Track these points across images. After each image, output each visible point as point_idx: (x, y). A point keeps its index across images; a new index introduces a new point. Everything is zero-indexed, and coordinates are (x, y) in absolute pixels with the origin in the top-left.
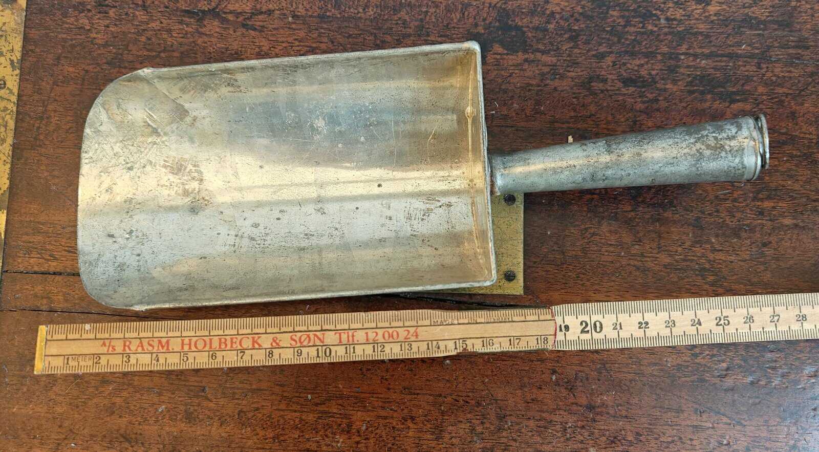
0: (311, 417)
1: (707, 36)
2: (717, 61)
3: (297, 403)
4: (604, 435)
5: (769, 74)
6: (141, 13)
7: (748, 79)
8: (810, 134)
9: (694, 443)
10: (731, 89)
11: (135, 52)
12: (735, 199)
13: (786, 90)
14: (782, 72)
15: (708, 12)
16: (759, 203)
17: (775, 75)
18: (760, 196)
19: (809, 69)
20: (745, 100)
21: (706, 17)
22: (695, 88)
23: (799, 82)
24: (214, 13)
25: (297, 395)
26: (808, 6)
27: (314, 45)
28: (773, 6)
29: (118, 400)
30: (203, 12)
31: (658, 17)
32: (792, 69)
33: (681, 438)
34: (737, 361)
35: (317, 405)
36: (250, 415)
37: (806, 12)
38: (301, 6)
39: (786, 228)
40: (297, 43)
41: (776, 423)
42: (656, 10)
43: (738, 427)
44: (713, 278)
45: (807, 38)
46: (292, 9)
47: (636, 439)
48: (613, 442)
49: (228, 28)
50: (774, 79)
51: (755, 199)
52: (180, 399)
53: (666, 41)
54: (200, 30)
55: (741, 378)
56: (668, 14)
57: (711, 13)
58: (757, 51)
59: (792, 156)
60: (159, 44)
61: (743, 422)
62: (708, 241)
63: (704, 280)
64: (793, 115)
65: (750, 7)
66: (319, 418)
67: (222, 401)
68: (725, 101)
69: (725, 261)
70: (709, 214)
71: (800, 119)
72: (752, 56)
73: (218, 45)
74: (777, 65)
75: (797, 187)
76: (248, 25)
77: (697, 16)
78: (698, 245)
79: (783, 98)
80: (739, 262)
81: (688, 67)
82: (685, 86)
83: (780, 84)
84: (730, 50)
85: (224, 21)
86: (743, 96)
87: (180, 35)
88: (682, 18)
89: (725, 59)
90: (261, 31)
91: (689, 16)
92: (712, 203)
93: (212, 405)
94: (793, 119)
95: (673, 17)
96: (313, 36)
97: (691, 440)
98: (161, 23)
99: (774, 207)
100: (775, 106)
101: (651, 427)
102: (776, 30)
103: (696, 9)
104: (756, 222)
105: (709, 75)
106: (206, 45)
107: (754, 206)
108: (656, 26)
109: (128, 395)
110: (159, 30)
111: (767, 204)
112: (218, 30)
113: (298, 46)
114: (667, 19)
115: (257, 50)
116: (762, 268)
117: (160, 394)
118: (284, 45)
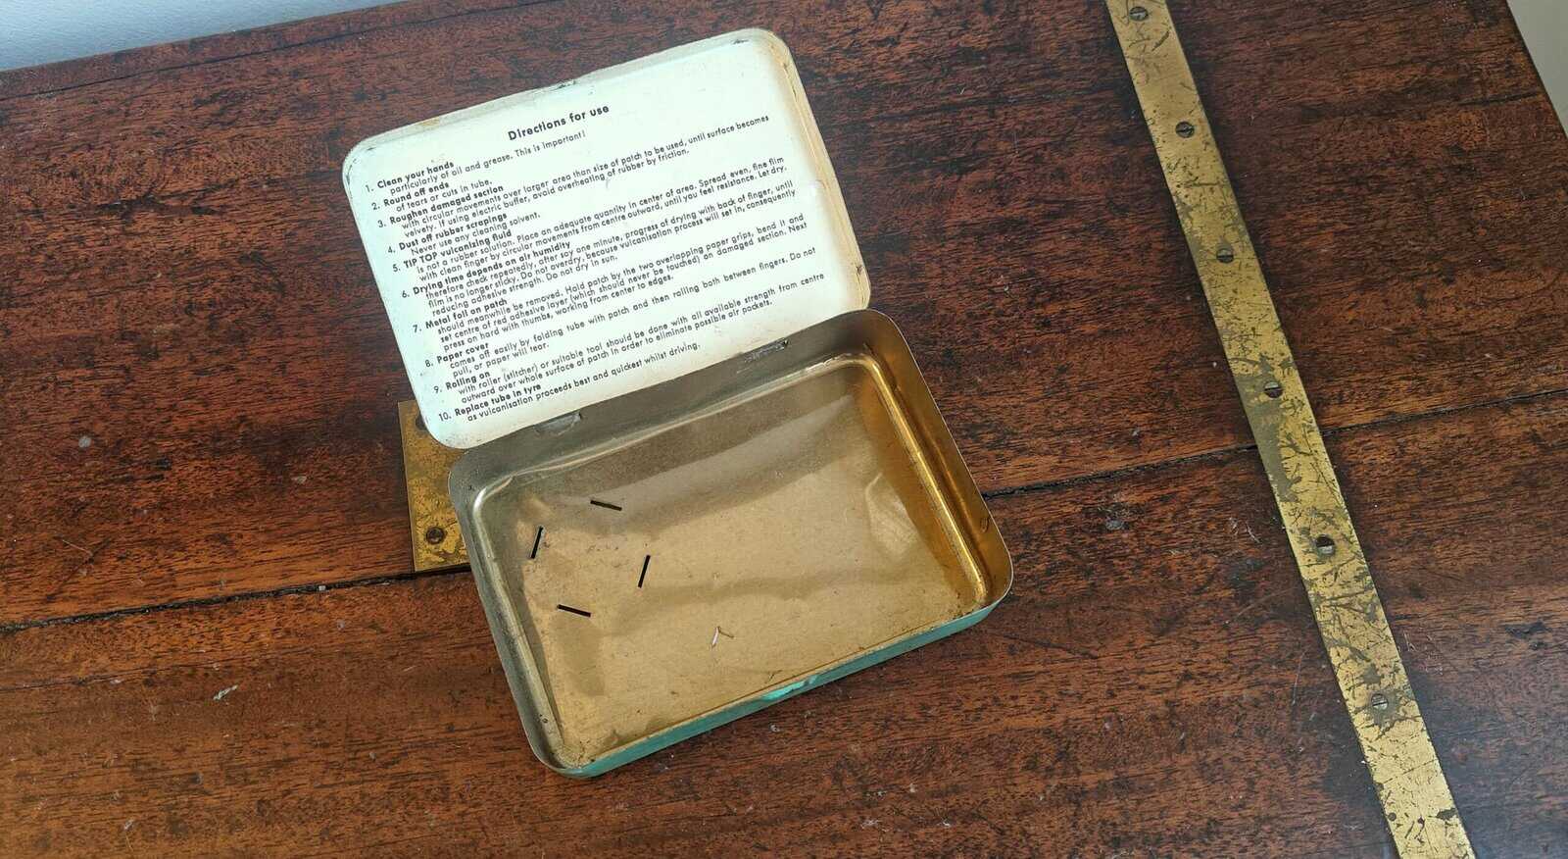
0: (378, 789)
1: (904, 88)
2: (926, 120)
3: (353, 770)
4: (869, 719)
5: (1010, 123)
6: (34, 223)
7: (981, 136)
8: (1094, 194)
9: (1021, 702)
10: (957, 155)
11: (30, 280)
12: (1000, 311)
13: (1042, 140)
14: (1029, 115)
15: (898, 54)
16: (1040, 310)
17: (1019, 123)
18: (1039, 300)
19: (1070, 104)
20: (982, 166)
21: (895, 62)
22: (902, 164)
23: (1058, 123)
24: (146, 201)
25: (351, 756)
26: (1046, 18)
27: (306, 217)
28: (993, 28)
29: (54, 826)
30: (129, 202)
31: (822, 76)
32: (1045, 109)
33: (996, 699)
34: (1061, 556)
35: (386, 765)
36: (277, 805)
37: (1045, 26)
38: (278, 166)
39: (1092, 338)
40: (279, 219)
41: (1146, 644)
42: (819, 66)
43: (1089, 662)
44: (991, 436)
45: (1054, 61)
46: (265, 173)
47: (924, 715)
48: (886, 727)
49: (172, 219)
50: (1019, 127)
51: (1030, 305)
52: (159, 801)
53: (844, 107)
54: (128, 229)
55: (1073, 581)
56: (839, 69)
57: (903, 55)
58: (984, 94)
59: (1074, 232)
60: (66, 262)
61: (1092, 652)
62: (972, 383)
63: (977, 442)
64: (1061, 174)
65: (959, 35)
66: (392, 786)
67: (228, 792)
68: (951, 174)
69: (1005, 407)
70: (964, 342)
71: (1074, 175)
72: (979, 102)
73: (158, 246)
74: (1018, 108)
75: (1091, 274)
76: (199, 208)
77: (882, 64)
78: (956, 393)
79: (1039, 152)
80: (1028, 405)
81: (886, 136)
82: (886, 165)
83: (1030, 133)
84: (944, 100)
85: (162, 209)
86: (978, 162)
87: (98, 243)
88: (861, 70)
89: (938, 114)
90: (221, 213)
91: (870, 66)
92: (964, 324)
93: (211, 801)
94: (1062, 178)
95: (846, 72)
96: (302, 204)
97: (1013, 698)
98: (67, 230)
99: (1063, 312)
100: (1030, 166)
101: (942, 690)
102: (1005, 59)
103: (879, 54)
104: (1039, 340)
105: (920, 141)
106: (138, 249)
107: (1032, 316)
108: (823, 89)
109: (70, 814)
110: (65, 242)
111: (1054, 309)
112: (155, 224)
113: (282, 223)
114: (838, 76)
115: (219, 241)
116: (1067, 405)
117: (124, 800)
118: (260, 225)
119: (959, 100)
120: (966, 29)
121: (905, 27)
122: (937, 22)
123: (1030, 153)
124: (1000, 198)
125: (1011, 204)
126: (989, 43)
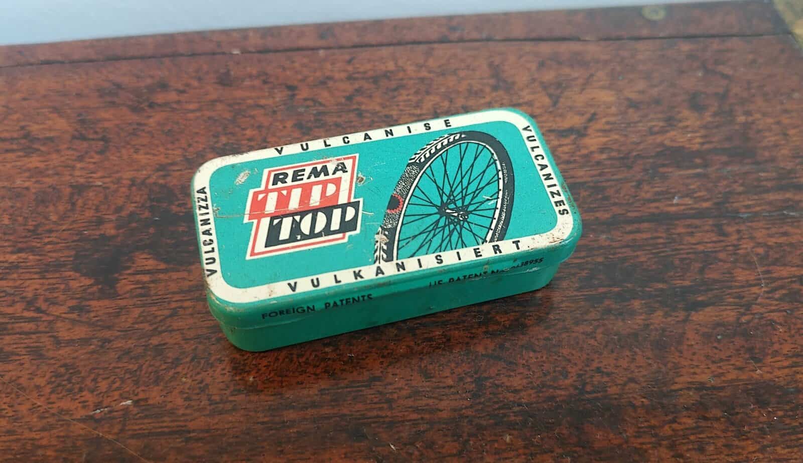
119: (673, 209)
120: (671, 125)
121: (593, 118)
122: (633, 115)
123: (782, 287)
124: (751, 350)
125: (769, 360)
126: (703, 144)
